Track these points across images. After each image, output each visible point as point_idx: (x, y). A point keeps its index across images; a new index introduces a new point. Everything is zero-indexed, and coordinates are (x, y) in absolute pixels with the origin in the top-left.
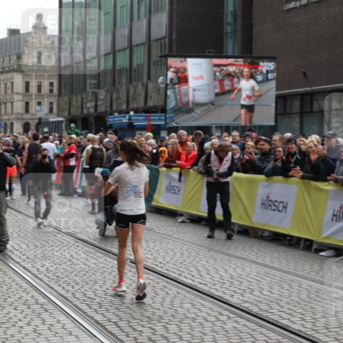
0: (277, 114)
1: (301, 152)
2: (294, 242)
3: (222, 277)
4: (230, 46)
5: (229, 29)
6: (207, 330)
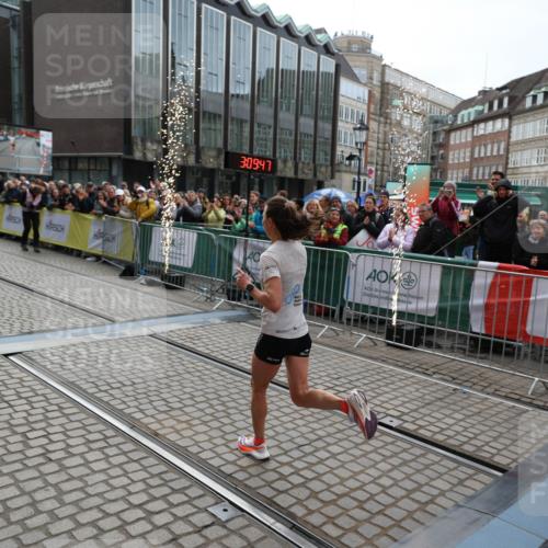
0: (54, 169)
1: (72, 194)
2: (75, 253)
3: (21, 272)
4: (17, 119)
5: (16, 107)
6: (14, 305)
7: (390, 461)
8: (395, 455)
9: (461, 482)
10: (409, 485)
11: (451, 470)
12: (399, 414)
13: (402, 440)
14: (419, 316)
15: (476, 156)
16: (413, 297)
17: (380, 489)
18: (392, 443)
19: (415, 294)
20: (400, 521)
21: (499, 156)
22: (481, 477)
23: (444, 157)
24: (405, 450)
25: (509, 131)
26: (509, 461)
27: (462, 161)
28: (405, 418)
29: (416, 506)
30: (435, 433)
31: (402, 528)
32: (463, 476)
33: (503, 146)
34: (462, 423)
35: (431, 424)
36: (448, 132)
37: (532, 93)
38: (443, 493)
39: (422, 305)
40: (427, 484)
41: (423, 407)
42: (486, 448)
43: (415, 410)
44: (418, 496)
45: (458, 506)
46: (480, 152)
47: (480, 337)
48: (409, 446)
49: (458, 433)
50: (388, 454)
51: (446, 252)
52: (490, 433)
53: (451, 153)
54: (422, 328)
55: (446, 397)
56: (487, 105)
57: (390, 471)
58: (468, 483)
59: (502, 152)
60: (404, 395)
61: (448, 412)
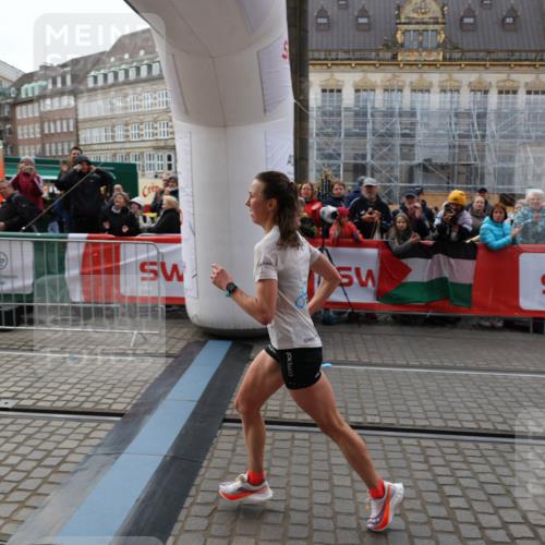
7: (13, 440)
8: (18, 432)
9: (87, 436)
10: (38, 455)
11: (75, 429)
12: (13, 394)
13: (22, 417)
14: (17, 295)
15: (46, 132)
16: (6, 277)
17: (9, 469)
18: (12, 423)
19: (8, 274)
20: (36, 489)
21: (69, 133)
22: (103, 426)
23: (13, 132)
24: (27, 426)
25: (76, 109)
26: (125, 405)
27: (32, 136)
28: (20, 396)
29: (49, 471)
30: (54, 402)
31: (39, 494)
32: (87, 431)
33: (72, 123)
34: (78, 386)
35: (49, 394)
36: (14, 105)
37: (93, 73)
38: (72, 451)
39: (18, 284)
40: (55, 448)
41: (37, 381)
42: (104, 401)
43: (29, 387)
44: (48, 461)
45: (88, 456)
46: (50, 128)
47: (82, 305)
48: (29, 421)
49: (76, 395)
50: (10, 434)
51: (34, 227)
52: (105, 387)
53: (19, 128)
54: (22, 307)
55: (58, 367)
56: (50, 81)
57: (16, 449)
58: (92, 435)
59: (72, 129)
60: (15, 375)
61: (63, 379)
